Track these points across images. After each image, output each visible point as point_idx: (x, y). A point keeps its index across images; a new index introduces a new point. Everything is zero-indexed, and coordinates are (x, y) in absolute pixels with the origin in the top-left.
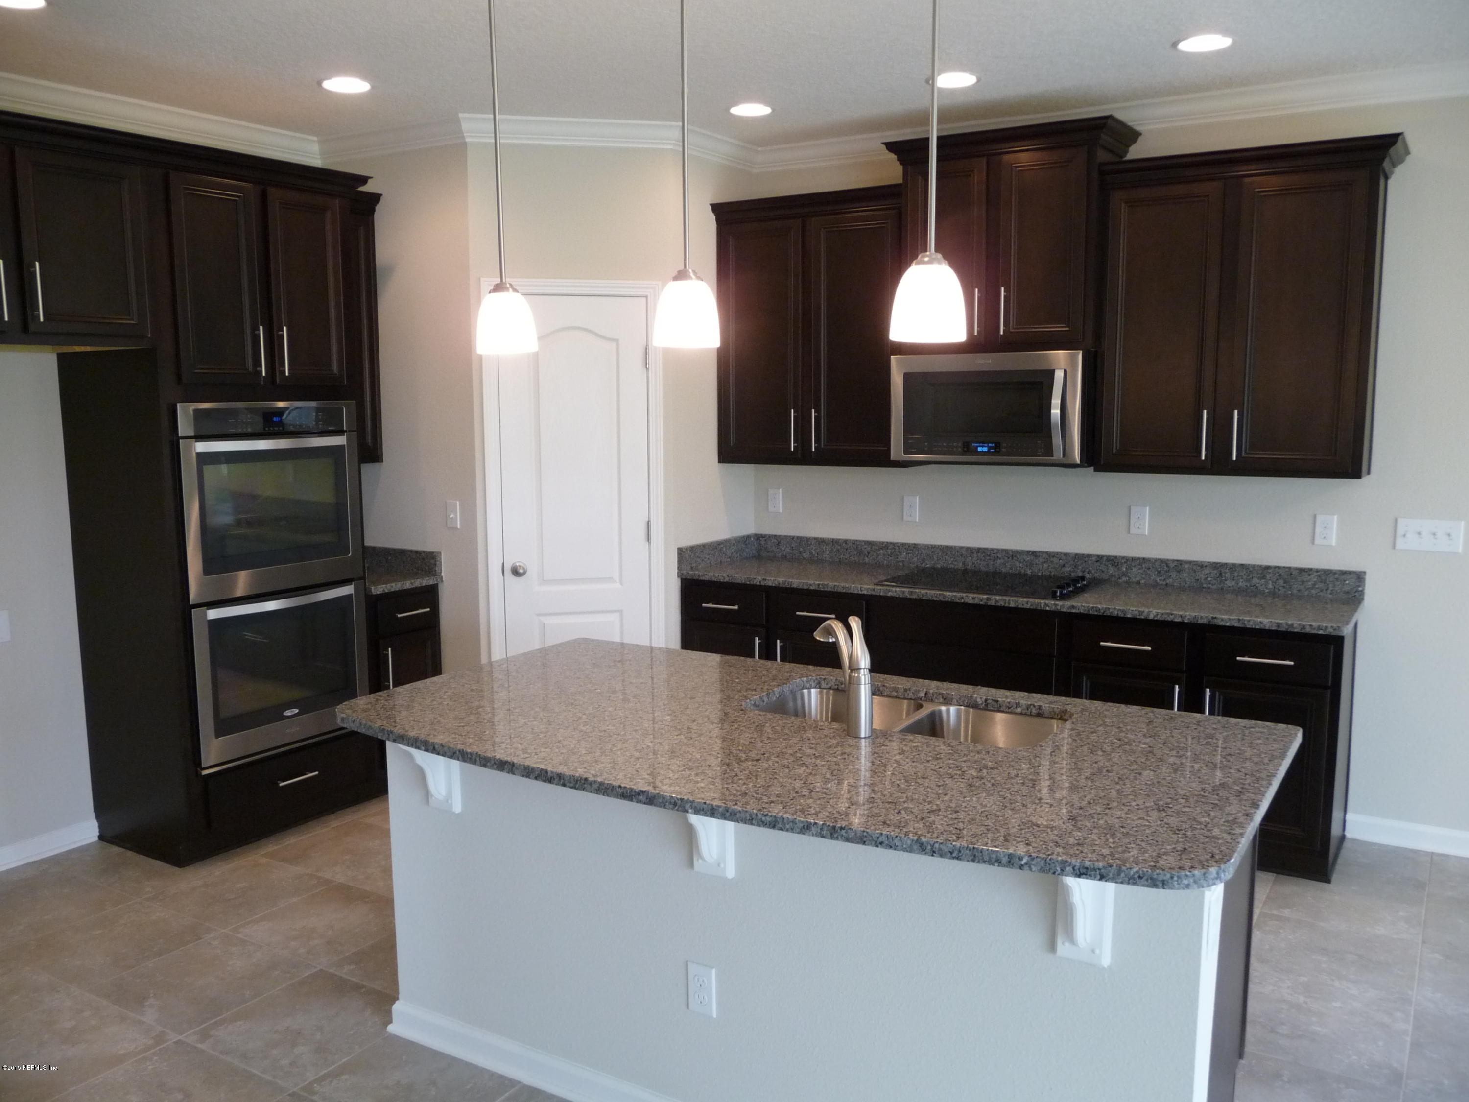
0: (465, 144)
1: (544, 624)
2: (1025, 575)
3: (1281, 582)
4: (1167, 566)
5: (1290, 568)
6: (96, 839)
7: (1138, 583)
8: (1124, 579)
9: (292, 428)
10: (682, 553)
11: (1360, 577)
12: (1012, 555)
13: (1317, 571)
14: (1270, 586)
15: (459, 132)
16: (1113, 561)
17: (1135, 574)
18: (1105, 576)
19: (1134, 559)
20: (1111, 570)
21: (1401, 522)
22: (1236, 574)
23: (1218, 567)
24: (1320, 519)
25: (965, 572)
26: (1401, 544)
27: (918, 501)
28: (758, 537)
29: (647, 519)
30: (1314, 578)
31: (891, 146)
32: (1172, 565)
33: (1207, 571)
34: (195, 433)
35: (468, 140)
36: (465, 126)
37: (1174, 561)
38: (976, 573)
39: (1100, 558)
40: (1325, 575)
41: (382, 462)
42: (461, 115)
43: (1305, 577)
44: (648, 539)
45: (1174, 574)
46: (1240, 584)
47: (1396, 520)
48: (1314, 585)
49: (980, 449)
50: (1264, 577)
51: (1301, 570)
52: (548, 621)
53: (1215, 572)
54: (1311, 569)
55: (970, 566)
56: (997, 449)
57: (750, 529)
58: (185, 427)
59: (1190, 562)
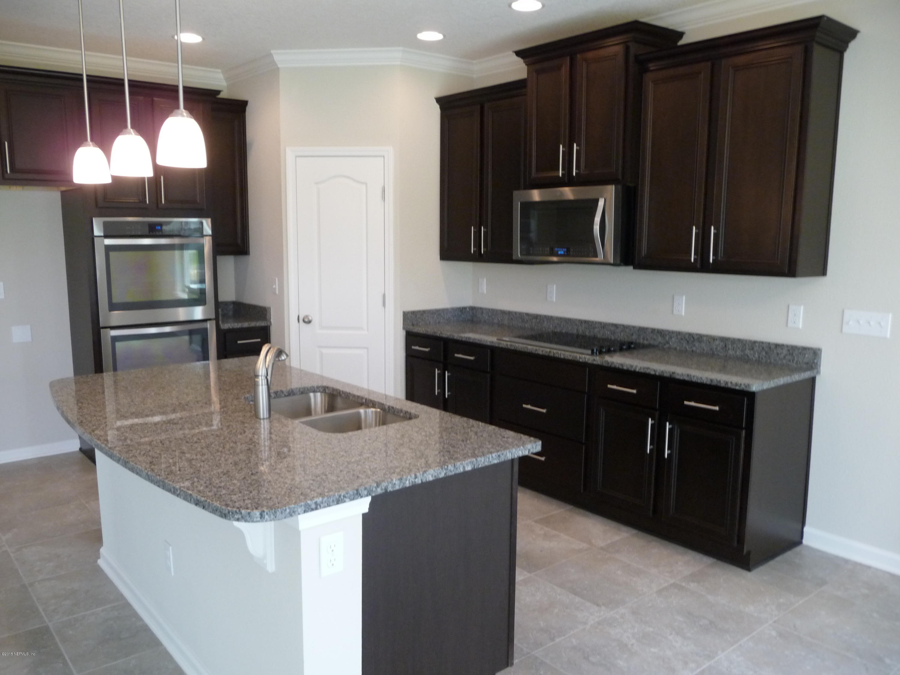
0: (278, 68)
1: (322, 353)
2: (611, 340)
3: (764, 353)
4: (693, 338)
5: (769, 343)
6: (78, 449)
7: (676, 349)
8: (667, 346)
9: (167, 233)
10: (406, 315)
11: (816, 353)
12: (604, 326)
13: (787, 346)
14: (757, 355)
15: (274, 63)
16: (661, 333)
17: (673, 343)
18: (656, 343)
19: (673, 332)
20: (660, 339)
21: (846, 312)
22: (735, 346)
23: (724, 340)
24: (791, 307)
25: (578, 336)
26: (845, 329)
27: (555, 287)
28: (472, 309)
29: (383, 292)
30: (785, 352)
31: (519, 53)
32: (696, 337)
33: (717, 342)
34: (104, 234)
35: (279, 66)
36: (276, 58)
37: (697, 334)
38: (584, 336)
39: (653, 330)
40: (792, 350)
41: (249, 254)
42: (273, 52)
43: (779, 350)
44: (384, 304)
45: (697, 344)
46: (738, 353)
47: (843, 312)
48: (784, 357)
49: (559, 253)
50: (753, 349)
51: (777, 346)
52: (325, 351)
53: (722, 344)
54: (783, 345)
55: (580, 332)
56: (568, 254)
57: (468, 302)
58: (97, 231)
59: (707, 336)
